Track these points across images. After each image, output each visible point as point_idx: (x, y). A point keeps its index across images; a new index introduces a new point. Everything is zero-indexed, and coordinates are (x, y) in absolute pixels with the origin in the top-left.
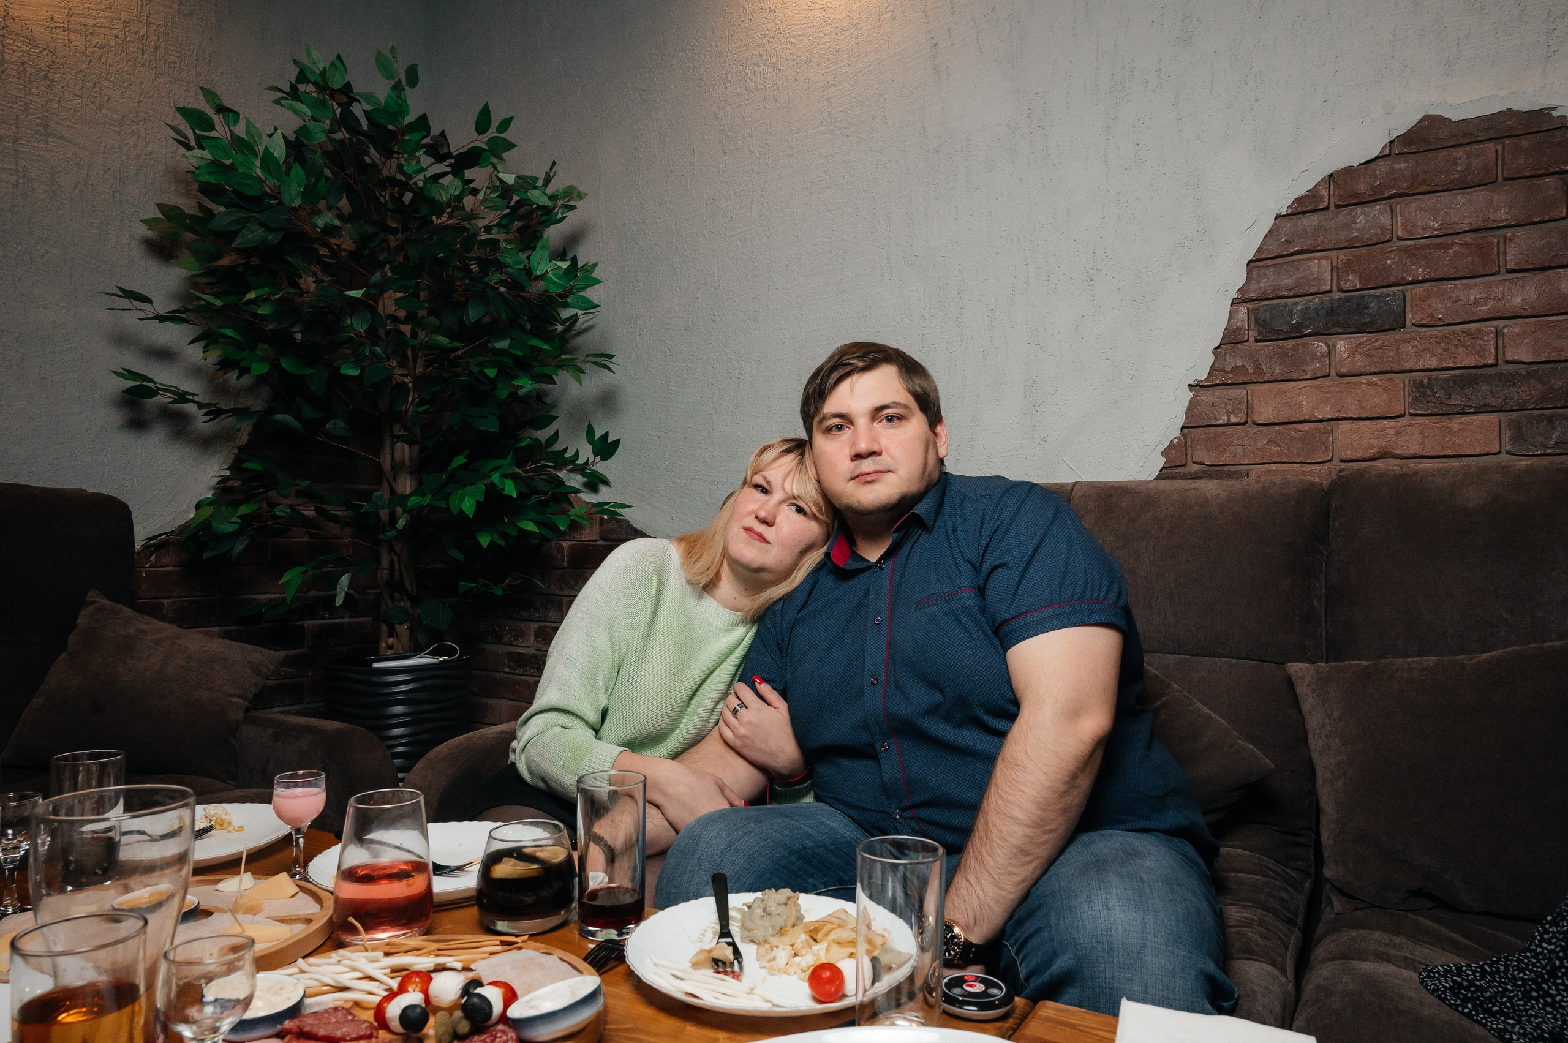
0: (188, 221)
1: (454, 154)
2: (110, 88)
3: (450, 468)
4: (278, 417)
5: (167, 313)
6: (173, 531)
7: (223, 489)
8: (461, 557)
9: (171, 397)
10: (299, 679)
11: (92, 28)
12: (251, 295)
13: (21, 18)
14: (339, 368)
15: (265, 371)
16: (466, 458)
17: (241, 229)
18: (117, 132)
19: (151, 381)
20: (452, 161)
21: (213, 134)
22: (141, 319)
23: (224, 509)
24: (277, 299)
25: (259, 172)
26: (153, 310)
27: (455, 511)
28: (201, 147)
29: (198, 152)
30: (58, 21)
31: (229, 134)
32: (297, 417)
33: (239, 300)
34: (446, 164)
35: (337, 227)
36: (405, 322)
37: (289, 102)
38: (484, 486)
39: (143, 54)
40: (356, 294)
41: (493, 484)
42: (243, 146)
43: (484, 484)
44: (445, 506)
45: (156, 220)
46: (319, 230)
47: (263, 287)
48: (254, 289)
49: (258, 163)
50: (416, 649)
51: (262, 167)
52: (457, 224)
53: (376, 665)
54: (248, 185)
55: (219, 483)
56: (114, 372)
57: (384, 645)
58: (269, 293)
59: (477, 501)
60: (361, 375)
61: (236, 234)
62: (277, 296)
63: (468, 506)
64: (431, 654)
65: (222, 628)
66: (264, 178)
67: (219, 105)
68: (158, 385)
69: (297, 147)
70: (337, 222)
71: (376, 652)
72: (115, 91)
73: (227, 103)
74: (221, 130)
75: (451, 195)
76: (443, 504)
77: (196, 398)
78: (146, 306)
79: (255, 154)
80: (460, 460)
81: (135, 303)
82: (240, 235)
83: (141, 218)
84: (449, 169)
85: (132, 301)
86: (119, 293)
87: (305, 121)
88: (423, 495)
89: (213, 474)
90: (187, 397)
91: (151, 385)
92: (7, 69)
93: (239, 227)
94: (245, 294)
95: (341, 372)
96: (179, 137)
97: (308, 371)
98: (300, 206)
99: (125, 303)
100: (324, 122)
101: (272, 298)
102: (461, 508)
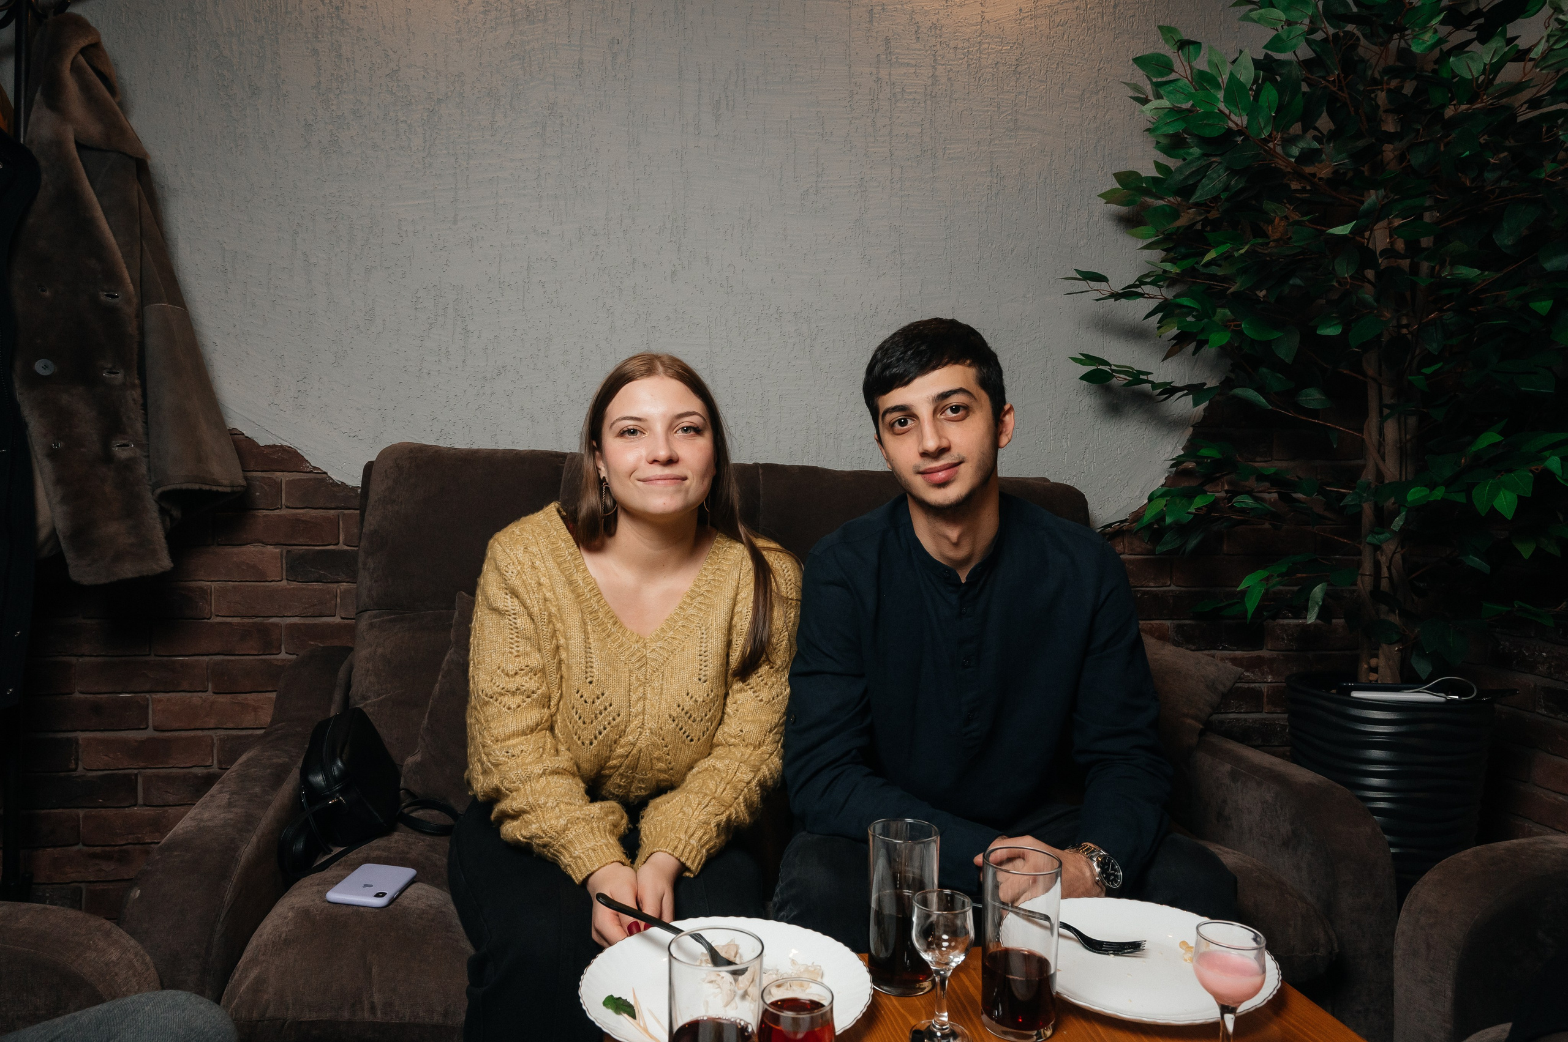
0: (1144, 185)
1: (1485, 10)
2: (1072, 65)
3: (1474, 449)
4: (1238, 391)
5: (1122, 289)
6: (1127, 519)
7: (1179, 471)
8: (1485, 567)
9: (1126, 379)
10: (1257, 685)
11: (1055, 7)
12: (1211, 255)
13: (995, 19)
14: (1316, 328)
15: (1225, 342)
16: (1500, 433)
17: (1200, 181)
18: (1078, 108)
19: (1106, 363)
20: (1481, 21)
21: (1172, 76)
22: (1097, 300)
23: (1178, 501)
24: (1242, 254)
25: (1222, 106)
26: (1110, 290)
27: (1483, 510)
28: (1159, 97)
29: (1155, 103)
30: (1027, 10)
31: (1189, 72)
32: (1260, 390)
33: (1197, 263)
34: (1471, 28)
35: (1317, 150)
36: (1403, 257)
37: (1258, 11)
38: (1531, 474)
39: (1103, 17)
40: (1342, 231)
41: (1548, 474)
42: (1204, 80)
43: (1531, 471)
44: (1464, 501)
45: (1113, 191)
46: (1293, 160)
47: (1225, 243)
48: (1214, 247)
49: (1220, 95)
50: (1409, 681)
51: (1226, 100)
52: (1491, 104)
53: (1356, 694)
54: (1210, 125)
55: (1172, 467)
56: (1071, 358)
57: (1366, 666)
58: (1231, 248)
59: (1519, 497)
60: (1345, 332)
61: (1194, 187)
62: (1242, 251)
63: (1506, 503)
64: (1433, 690)
65: (1174, 622)
66: (1227, 112)
67: (1179, 41)
68: (1113, 367)
69: (1266, 67)
70: (1316, 145)
71: (1355, 679)
72: (1076, 65)
73: (1186, 36)
74: (1181, 68)
75: (1485, 65)
76: (1461, 498)
77: (1151, 378)
78: (1102, 285)
79: (1218, 86)
80: (1490, 438)
81: (1092, 284)
82: (1199, 187)
83: (1099, 192)
84: (1474, 35)
85: (1089, 282)
86: (1078, 276)
87: (1277, 30)
88: (1432, 486)
89: (1166, 456)
90: (1141, 377)
91: (1106, 368)
92: (983, 74)
93: (1199, 178)
94: (1204, 254)
95: (1318, 332)
96: (1137, 95)
97: (1276, 335)
98: (1270, 135)
99: (1083, 285)
100: (1301, 23)
101: (1236, 254)
102: (1493, 507)
